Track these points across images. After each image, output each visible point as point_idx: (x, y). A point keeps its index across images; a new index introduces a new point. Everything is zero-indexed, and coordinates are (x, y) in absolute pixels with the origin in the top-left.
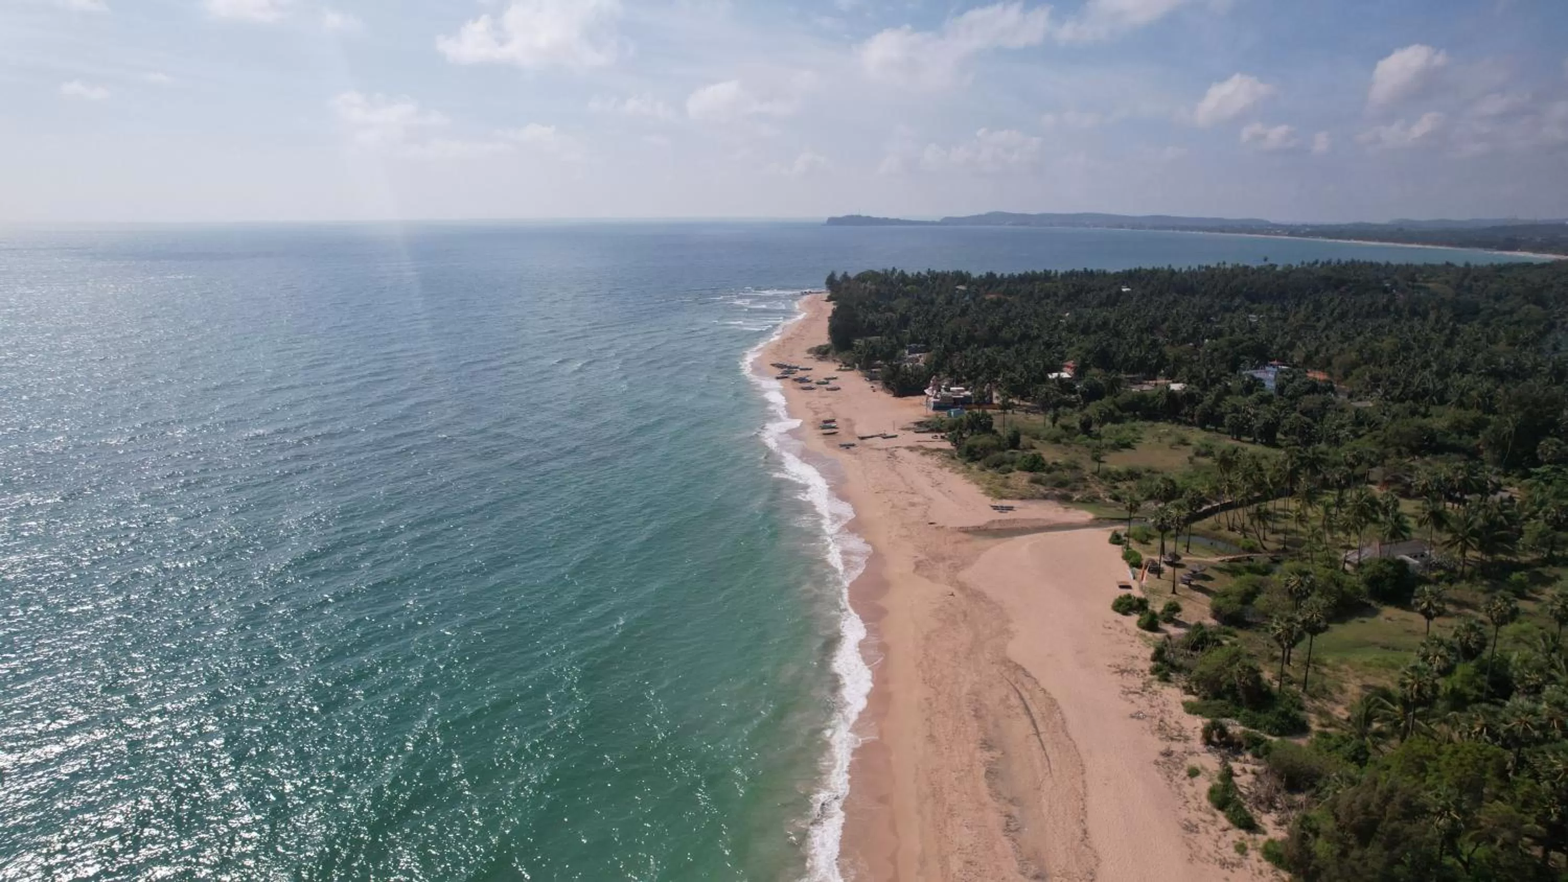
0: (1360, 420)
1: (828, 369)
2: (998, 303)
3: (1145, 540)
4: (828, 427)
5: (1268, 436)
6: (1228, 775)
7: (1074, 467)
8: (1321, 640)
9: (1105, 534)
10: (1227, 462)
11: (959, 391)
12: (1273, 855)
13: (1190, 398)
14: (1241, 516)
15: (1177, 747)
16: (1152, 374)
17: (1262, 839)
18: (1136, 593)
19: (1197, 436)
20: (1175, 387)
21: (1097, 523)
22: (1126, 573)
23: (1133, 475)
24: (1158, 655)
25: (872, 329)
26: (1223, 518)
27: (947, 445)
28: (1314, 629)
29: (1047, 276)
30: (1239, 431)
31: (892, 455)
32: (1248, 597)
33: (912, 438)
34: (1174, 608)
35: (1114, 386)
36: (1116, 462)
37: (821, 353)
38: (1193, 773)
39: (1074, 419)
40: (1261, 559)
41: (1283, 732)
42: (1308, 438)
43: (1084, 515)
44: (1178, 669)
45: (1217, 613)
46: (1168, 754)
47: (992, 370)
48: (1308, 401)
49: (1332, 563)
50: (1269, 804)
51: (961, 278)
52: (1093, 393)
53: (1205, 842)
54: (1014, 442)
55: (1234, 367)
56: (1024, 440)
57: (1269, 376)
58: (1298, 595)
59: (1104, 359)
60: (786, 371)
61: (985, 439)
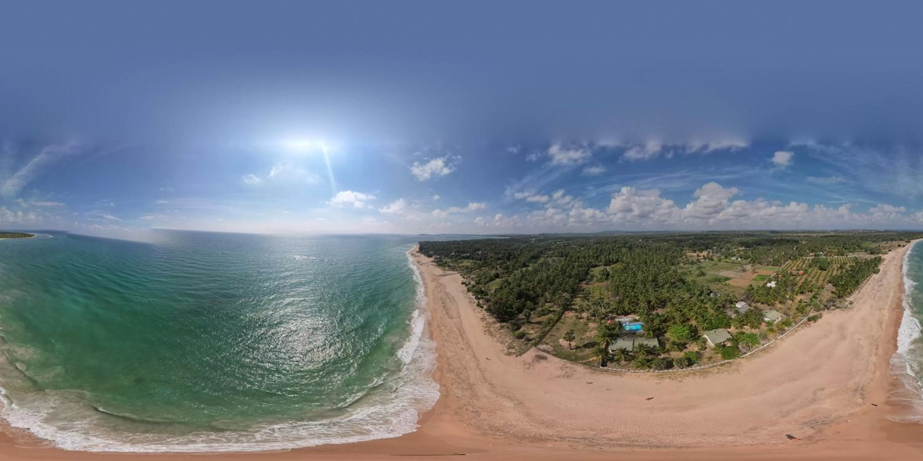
0: (491, 257)
1: (419, 254)
2: (443, 245)
3: (465, 275)
4: (418, 262)
5: (480, 260)
6: (479, 302)
7: (455, 266)
8: (489, 284)
9: (459, 275)
10: (475, 263)
11: (438, 257)
12: (486, 310)
13: (470, 256)
14: (478, 270)
15: (471, 300)
16: (465, 253)
17: (484, 309)
18: (464, 281)
19: (471, 261)
20: (468, 255)
21: (458, 273)
22: (463, 279)
23: (463, 266)
24: (468, 289)
25: (425, 249)
26: (475, 271)
27: (436, 264)
28: (488, 282)
29: (450, 241)
30: (477, 260)
31: (428, 266)
32: (480, 280)
33: (431, 263)
34: (469, 283)
35: (459, 255)
36: (461, 265)
37: (418, 252)
38: (474, 303)
39: (454, 260)
40: (481, 275)
41: (485, 296)
42: (485, 260)
43: (456, 272)
44: (471, 290)
45: (476, 283)
46: (470, 301)
47: (443, 253)
48: (485, 255)
49: (490, 274)
50: (485, 304)
51: (438, 242)
52: (457, 256)
53: (476, 311)
54: (446, 263)
55: (475, 251)
56: (447, 263)
57: (480, 252)
58: (485, 278)
59: (458, 252)
60: (412, 255)
61: (441, 263)
